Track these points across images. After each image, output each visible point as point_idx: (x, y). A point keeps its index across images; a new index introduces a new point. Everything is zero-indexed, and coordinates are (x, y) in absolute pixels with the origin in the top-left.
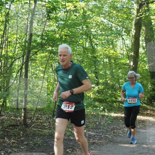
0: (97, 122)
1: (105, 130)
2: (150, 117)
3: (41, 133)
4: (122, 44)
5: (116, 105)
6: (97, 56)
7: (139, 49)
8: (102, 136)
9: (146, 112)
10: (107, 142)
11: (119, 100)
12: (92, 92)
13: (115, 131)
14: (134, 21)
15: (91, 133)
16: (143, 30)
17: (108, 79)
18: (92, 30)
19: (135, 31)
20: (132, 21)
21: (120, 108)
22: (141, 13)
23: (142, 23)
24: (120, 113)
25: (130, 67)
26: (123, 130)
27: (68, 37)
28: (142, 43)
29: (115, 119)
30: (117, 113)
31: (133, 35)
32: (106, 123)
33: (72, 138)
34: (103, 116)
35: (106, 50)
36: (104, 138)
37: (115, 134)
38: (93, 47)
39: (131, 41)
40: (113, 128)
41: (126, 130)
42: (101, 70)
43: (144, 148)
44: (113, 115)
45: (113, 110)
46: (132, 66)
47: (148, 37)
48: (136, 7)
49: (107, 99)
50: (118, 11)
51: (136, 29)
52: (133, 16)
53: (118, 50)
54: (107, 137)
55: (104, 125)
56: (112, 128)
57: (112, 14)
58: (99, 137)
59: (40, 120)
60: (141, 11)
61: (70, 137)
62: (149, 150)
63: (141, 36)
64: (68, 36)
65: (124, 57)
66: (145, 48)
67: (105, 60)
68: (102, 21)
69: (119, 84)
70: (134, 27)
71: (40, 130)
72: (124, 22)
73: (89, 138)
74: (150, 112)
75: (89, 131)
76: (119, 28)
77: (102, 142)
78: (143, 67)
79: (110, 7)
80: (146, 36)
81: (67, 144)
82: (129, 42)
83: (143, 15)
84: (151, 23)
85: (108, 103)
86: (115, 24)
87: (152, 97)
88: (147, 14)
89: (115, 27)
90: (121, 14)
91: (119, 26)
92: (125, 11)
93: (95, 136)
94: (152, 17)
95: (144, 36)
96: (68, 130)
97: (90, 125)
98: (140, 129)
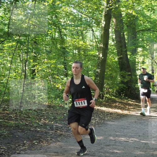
0: (64, 114)
2: (119, 109)
3: (7, 124)
4: (92, 35)
6: (67, 47)
7: (108, 41)
9: (114, 105)
12: (60, 84)
14: (104, 12)
15: (59, 125)
16: (113, 22)
18: (61, 20)
19: (104, 23)
20: (102, 13)
22: (111, 5)
23: (112, 14)
25: (99, 59)
28: (112, 35)
33: (39, 130)
35: (75, 41)
38: (62, 37)
39: (101, 32)
41: (94, 122)
42: (70, 61)
43: (111, 140)
46: (101, 58)
47: (118, 29)
50: (88, 2)
51: (105, 20)
52: (102, 7)
53: (88, 41)
57: (81, 4)
58: (66, 129)
59: (7, 111)
60: (110, 2)
61: (37, 128)
62: (116, 142)
63: (111, 28)
65: (93, 49)
66: (115, 40)
67: (74, 51)
68: (72, 11)
70: (103, 19)
71: (6, 121)
72: (94, 13)
73: (57, 130)
74: (118, 104)
75: (57, 123)
76: (88, 19)
77: (69, 134)
78: (112, 59)
80: (116, 28)
81: (34, 135)
82: (98, 34)
83: (113, 7)
84: (121, 15)
86: (85, 15)
87: (121, 89)
88: (117, 6)
89: (85, 18)
90: (91, 5)
91: (89, 17)
92: (95, 2)
93: (62, 127)
94: (122, 9)
95: (114, 28)
96: (35, 121)
97: (57, 116)
98: (107, 121)
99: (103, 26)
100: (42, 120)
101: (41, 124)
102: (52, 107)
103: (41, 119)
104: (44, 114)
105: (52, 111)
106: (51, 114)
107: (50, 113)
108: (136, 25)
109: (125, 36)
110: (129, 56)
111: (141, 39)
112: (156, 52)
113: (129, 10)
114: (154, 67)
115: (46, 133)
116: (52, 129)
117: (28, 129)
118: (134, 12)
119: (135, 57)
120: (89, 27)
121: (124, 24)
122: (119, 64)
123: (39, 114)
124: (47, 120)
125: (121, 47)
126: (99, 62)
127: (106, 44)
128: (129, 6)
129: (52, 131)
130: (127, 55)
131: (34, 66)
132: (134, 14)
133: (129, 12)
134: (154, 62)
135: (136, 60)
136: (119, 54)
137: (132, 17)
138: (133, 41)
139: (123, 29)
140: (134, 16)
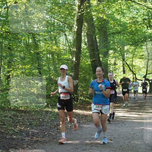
0: (40, 119)
1: (48, 127)
4: (65, 39)
6: (40, 52)
7: (81, 45)
8: (46, 133)
9: (89, 107)
10: (50, 139)
14: (76, 17)
15: (35, 131)
16: (85, 26)
17: (51, 75)
19: (77, 27)
20: (74, 17)
22: (82, 10)
23: (84, 19)
25: (72, 63)
26: (66, 126)
27: (8, 34)
28: (84, 39)
31: (75, 31)
32: (49, 119)
33: (15, 137)
34: (47, 112)
35: (49, 46)
36: (47, 135)
37: (59, 130)
38: (35, 43)
39: (74, 37)
40: (57, 124)
41: (70, 125)
42: (45, 66)
43: (87, 144)
45: (56, 106)
46: (75, 62)
47: (90, 33)
48: (78, 3)
50: (60, 7)
51: (78, 25)
52: (74, 12)
53: (61, 45)
54: (50, 134)
55: (48, 122)
56: (55, 124)
57: (54, 10)
58: (42, 135)
60: (82, 7)
61: (13, 135)
62: (92, 146)
63: (83, 32)
65: (67, 53)
66: (87, 44)
67: (48, 55)
70: (75, 23)
72: (67, 18)
73: (33, 136)
75: (32, 128)
76: (61, 24)
77: (46, 140)
78: (85, 62)
79: (52, 3)
80: (88, 32)
81: (10, 143)
82: (71, 38)
83: (84, 12)
84: (92, 19)
85: (52, 99)
86: (57, 20)
88: (89, 10)
89: (58, 23)
90: (63, 10)
91: (61, 22)
92: (67, 8)
93: (38, 133)
94: (93, 13)
95: (86, 32)
96: (11, 128)
97: (33, 122)
98: (83, 124)
99: (76, 30)
100: (18, 126)
102: (28, 112)
103: (16, 126)
104: (20, 120)
105: (27, 117)
106: (27, 120)
107: (26, 119)
108: (107, 29)
109: (97, 39)
110: (101, 59)
111: (112, 42)
112: (127, 54)
113: (100, 14)
114: (125, 68)
115: (22, 140)
116: (28, 135)
117: (4, 137)
118: (104, 16)
119: (107, 60)
120: (62, 32)
121: (96, 28)
122: (92, 66)
123: (15, 121)
124: (22, 126)
125: (94, 50)
126: (72, 66)
127: (79, 48)
128: (100, 10)
129: (28, 138)
130: (100, 58)
131: (9, 72)
132: (105, 18)
133: (100, 16)
134: (125, 63)
135: (108, 62)
136: (92, 57)
137: (104, 21)
138: (105, 44)
139: (95, 32)
140: (105, 20)
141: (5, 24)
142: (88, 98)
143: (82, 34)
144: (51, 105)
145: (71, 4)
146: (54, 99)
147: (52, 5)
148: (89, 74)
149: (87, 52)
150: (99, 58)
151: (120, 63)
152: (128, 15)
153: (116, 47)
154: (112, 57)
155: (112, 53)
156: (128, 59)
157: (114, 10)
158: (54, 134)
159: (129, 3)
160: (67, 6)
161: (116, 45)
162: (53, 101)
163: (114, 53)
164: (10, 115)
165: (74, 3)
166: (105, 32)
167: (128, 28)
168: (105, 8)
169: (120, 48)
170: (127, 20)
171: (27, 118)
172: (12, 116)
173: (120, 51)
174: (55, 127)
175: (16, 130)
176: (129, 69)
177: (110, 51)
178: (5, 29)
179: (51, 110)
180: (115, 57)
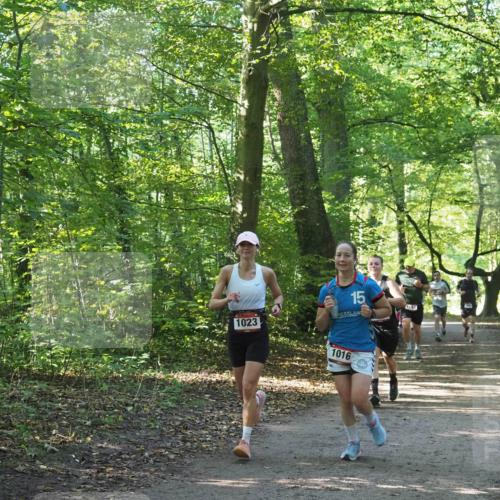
0: (127, 405)
1: (153, 432)
2: (302, 377)
4: (208, 142)
5: (193, 343)
7: (261, 161)
8: (146, 454)
9: (287, 363)
10: (162, 474)
11: (201, 327)
13: (188, 432)
14: (243, 71)
15: (110, 446)
16: (274, 100)
17: (163, 259)
19: (246, 103)
20: (236, 71)
21: (206, 352)
22: (265, 47)
23: (269, 75)
24: (206, 368)
25: (233, 220)
26: (214, 428)
27: (23, 127)
28: (272, 140)
29: (188, 392)
30: (195, 372)
31: (240, 116)
32: (158, 407)
33: (45, 467)
34: (150, 382)
36: (151, 461)
37: (188, 444)
39: (237, 134)
40: (182, 422)
41: (225, 427)
42: (142, 229)
43: (281, 489)
44: (182, 377)
45: (180, 361)
46: (241, 217)
47: (290, 121)
48: (250, 26)
49: (164, 323)
50: (192, 39)
51: (249, 96)
52: (239, 55)
53: (195, 161)
54: (161, 455)
55: (152, 416)
56: (177, 423)
57: (171, 47)
58: (135, 459)
60: (263, 39)
61: (38, 462)
62: (298, 495)
63: (267, 117)
64: (25, 125)
65: (214, 186)
66: (281, 156)
69: (202, 273)
70: (242, 91)
72: (214, 73)
73: (102, 463)
74: (299, 361)
75: (102, 438)
76: (195, 92)
77: (146, 476)
78: (274, 218)
79: (166, 25)
80: (284, 118)
81: (27, 489)
82: (226, 136)
83: (271, 54)
84: (298, 76)
85: (166, 338)
86: (183, 80)
87: (307, 311)
88: (285, 50)
89: (185, 89)
90: (202, 49)
91: (197, 86)
92: (214, 39)
93: (121, 454)
94: (300, 58)
95: (278, 117)
96: (32, 437)
97: (105, 417)
98: (268, 422)
99: (243, 112)
100: (54, 432)
101: (50, 447)
102: (88, 385)
103: (50, 429)
104: (60, 409)
105: (84, 400)
106: (83, 411)
107: (81, 407)
108: (347, 107)
109: (313, 141)
110: (327, 206)
111: (362, 150)
112: (411, 189)
113: (323, 61)
114: (406, 233)
115: (68, 476)
116: (86, 460)
117: (6, 467)
118: (337, 67)
119: (347, 209)
120: (199, 118)
121: (309, 105)
122: (298, 230)
123: (45, 413)
124: (69, 430)
125: (302, 177)
126: (233, 230)
127: (254, 169)
128: (322, 48)
129: (88, 470)
130: (323, 202)
131: (23, 251)
132: (337, 71)
133: (322, 65)
134: (406, 218)
135: (349, 215)
136: (298, 201)
137: (334, 82)
138: (338, 156)
139: (307, 119)
140: (339, 79)
141: (12, 97)
142: (284, 334)
143: (266, 124)
144: (162, 360)
145: (228, 29)
146: (172, 338)
147: (167, 30)
148: (288, 256)
149: (280, 184)
150: (321, 202)
151: (388, 218)
152: (415, 63)
153: (375, 165)
154: (364, 200)
155: (363, 186)
156: (414, 207)
157: (367, 45)
158: (172, 456)
159: (416, 23)
160: (214, 33)
161: (375, 161)
162: (171, 345)
163: (370, 186)
164: (27, 394)
165: (239, 24)
166: (341, 118)
167: (415, 105)
168: (339, 41)
169: (390, 171)
170: (412, 77)
171: (84, 403)
172: (34, 398)
173: (390, 181)
174: (177, 431)
175: (46, 445)
176: (419, 239)
177: (356, 178)
178: (11, 112)
179: (163, 376)
180: (373, 200)
